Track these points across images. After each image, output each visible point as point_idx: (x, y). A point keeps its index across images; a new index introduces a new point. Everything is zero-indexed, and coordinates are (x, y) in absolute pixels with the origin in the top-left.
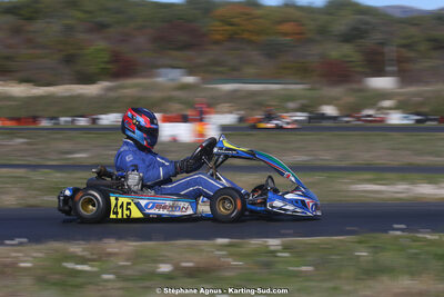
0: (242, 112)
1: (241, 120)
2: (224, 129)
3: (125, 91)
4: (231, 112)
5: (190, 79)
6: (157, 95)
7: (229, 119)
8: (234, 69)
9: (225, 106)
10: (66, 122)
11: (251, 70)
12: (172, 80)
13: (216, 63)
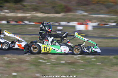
0: (99, 23)
1: (98, 24)
2: (94, 27)
3: (68, 16)
4: (95, 23)
5: (85, 14)
6: (77, 17)
7: (95, 24)
8: (98, 11)
9: (94, 21)
10: (52, 24)
11: (102, 11)
12: (81, 13)
13: (93, 9)
